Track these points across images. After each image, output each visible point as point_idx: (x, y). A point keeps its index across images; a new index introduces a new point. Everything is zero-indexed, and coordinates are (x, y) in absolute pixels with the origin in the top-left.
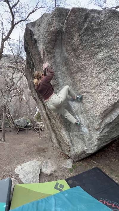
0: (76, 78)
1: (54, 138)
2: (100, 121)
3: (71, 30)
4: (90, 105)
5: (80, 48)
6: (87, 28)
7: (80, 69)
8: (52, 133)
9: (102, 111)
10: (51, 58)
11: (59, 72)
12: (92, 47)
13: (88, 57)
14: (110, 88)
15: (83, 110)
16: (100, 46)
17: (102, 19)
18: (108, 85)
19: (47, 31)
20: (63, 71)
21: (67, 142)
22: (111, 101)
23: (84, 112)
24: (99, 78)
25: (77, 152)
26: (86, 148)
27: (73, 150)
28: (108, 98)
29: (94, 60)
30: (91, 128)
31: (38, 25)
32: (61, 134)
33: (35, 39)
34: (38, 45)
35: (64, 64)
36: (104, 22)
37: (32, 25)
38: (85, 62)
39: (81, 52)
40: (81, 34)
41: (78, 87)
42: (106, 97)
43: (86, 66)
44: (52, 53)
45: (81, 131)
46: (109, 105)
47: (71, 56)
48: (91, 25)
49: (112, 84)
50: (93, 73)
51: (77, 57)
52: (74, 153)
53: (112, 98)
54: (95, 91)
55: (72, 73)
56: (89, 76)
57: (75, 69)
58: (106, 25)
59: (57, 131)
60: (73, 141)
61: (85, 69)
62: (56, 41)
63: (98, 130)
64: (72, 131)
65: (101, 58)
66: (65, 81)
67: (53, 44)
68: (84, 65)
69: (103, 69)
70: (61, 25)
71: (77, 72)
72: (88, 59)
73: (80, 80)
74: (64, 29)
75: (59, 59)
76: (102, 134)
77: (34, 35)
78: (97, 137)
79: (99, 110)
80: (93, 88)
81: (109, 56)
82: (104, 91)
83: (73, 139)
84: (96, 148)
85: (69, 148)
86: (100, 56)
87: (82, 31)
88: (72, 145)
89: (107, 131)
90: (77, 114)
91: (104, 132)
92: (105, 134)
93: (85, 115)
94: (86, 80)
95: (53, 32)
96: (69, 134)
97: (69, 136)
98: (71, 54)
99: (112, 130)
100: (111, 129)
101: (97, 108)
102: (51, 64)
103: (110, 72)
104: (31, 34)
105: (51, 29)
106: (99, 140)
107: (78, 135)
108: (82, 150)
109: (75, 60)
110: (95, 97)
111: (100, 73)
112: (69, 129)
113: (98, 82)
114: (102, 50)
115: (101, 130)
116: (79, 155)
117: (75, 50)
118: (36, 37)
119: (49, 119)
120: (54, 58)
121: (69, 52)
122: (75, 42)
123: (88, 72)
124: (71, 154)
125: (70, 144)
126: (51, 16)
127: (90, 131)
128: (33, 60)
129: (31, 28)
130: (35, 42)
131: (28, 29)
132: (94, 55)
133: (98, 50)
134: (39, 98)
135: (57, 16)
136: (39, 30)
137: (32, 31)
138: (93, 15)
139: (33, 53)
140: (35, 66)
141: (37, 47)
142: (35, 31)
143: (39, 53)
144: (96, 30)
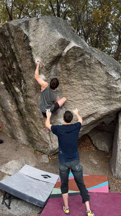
0: (64, 88)
3: (69, 58)
5: (73, 70)
7: (69, 83)
8: (21, 130)
10: (48, 73)
12: (82, 74)
14: (89, 104)
16: (87, 76)
17: (92, 62)
18: (88, 102)
19: (50, 54)
21: (46, 140)
22: (88, 113)
24: (83, 95)
27: (51, 147)
28: (87, 110)
29: (81, 82)
31: (33, 29)
36: (93, 64)
37: (26, 26)
38: (74, 80)
39: (72, 73)
40: (76, 63)
41: (64, 95)
42: (85, 109)
43: (75, 84)
44: (49, 69)
46: (86, 115)
48: (85, 62)
49: (91, 103)
50: (79, 90)
51: (69, 74)
52: (52, 149)
53: (89, 111)
54: (78, 102)
56: (75, 90)
57: (64, 82)
58: (94, 67)
60: (52, 139)
61: (73, 85)
62: (55, 61)
65: (87, 84)
67: (52, 63)
68: (72, 82)
69: (87, 91)
71: (65, 84)
72: (77, 79)
73: (67, 91)
75: (53, 73)
77: (30, 41)
80: (77, 100)
81: (92, 86)
82: (85, 105)
85: (48, 145)
86: (87, 82)
87: (77, 61)
94: (72, 92)
95: (55, 57)
98: (64, 70)
103: (91, 95)
105: (54, 54)
109: (66, 76)
111: (84, 92)
113: (82, 98)
114: (89, 80)
116: (56, 150)
117: (68, 70)
119: (22, 115)
120: (50, 73)
121: (62, 69)
123: (75, 88)
124: (48, 150)
125: (50, 142)
126: (56, 43)
128: (16, 55)
129: (25, 32)
130: (30, 48)
131: (21, 31)
132: (82, 79)
133: (86, 78)
134: (7, 89)
135: (60, 45)
136: (34, 36)
137: (27, 37)
138: (87, 56)
139: (21, 52)
140: (17, 62)
141: (32, 55)
142: (31, 38)
143: (33, 61)
144: (87, 66)
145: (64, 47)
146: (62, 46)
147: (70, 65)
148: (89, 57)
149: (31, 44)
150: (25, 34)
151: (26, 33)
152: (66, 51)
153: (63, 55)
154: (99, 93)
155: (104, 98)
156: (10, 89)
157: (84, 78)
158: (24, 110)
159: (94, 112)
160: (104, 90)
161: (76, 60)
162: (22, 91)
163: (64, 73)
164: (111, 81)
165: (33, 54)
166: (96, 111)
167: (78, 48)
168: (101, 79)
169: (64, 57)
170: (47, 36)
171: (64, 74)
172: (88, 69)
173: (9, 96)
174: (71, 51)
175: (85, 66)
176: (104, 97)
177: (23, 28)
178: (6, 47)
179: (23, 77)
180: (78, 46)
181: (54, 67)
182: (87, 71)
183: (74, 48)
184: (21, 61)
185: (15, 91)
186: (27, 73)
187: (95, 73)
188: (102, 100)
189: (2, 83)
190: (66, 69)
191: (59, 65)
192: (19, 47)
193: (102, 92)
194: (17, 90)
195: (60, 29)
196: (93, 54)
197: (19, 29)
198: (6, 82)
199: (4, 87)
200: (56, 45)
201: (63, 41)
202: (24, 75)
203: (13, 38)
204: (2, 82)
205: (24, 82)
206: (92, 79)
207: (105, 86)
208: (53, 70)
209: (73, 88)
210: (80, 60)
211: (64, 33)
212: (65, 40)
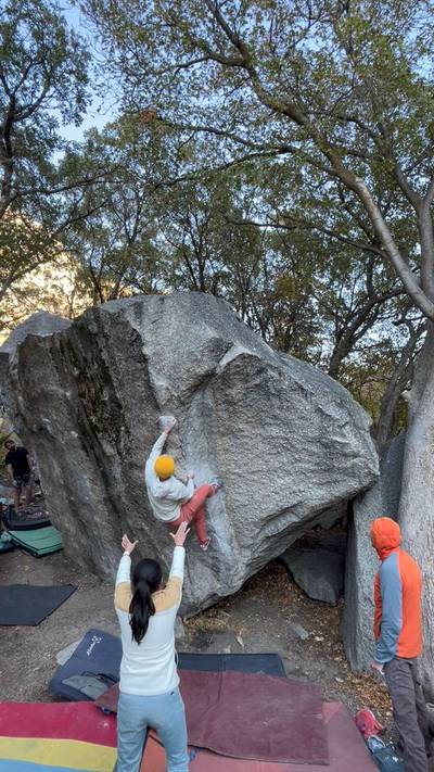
0: (220, 443)
2: (257, 530)
3: (232, 377)
4: (243, 499)
5: (240, 404)
6: (259, 384)
7: (233, 433)
9: (264, 515)
12: (262, 412)
13: (251, 422)
14: (282, 482)
16: (275, 417)
17: (284, 387)
18: (279, 477)
19: (188, 371)
22: (281, 504)
24: (266, 462)
25: (197, 598)
26: (219, 586)
27: (190, 593)
28: (277, 497)
29: (262, 431)
30: (235, 544)
31: (151, 318)
33: (143, 353)
36: (286, 391)
37: (136, 314)
38: (245, 427)
39: (240, 410)
40: (247, 388)
41: (220, 460)
42: (274, 494)
43: (246, 433)
45: (215, 551)
46: (277, 508)
47: (220, 407)
48: (267, 386)
49: (286, 479)
50: (257, 449)
51: (232, 413)
52: (191, 600)
53: (283, 499)
54: (256, 478)
55: (212, 433)
56: (248, 450)
57: (221, 429)
58: (289, 397)
60: (192, 572)
61: (243, 437)
63: (249, 548)
65: (273, 434)
66: (196, 447)
68: (241, 430)
69: (275, 451)
71: (223, 435)
72: (252, 425)
73: (227, 450)
76: (256, 555)
77: (143, 343)
78: (245, 560)
79: (258, 512)
80: (253, 473)
81: (286, 439)
82: (272, 485)
83: (194, 569)
84: (240, 583)
86: (274, 431)
87: (249, 385)
88: (191, 582)
89: (266, 548)
91: (260, 550)
92: (260, 554)
94: (241, 454)
98: (220, 405)
99: (273, 546)
101: (255, 509)
103: (285, 460)
105: (197, 371)
106: (247, 566)
107: (205, 558)
108: (209, 591)
109: (225, 416)
110: (254, 488)
111: (270, 454)
113: (264, 467)
114: (278, 425)
115: (256, 547)
116: (202, 603)
119: (116, 512)
120: (187, 411)
121: (217, 402)
122: (233, 393)
123: (247, 444)
126: (201, 348)
127: (232, 549)
128: (111, 372)
129: (134, 325)
130: (144, 359)
131: (127, 324)
132: (263, 424)
133: (271, 421)
134: (84, 448)
135: (211, 351)
136: (153, 333)
137: (139, 336)
138: (271, 373)
139: (122, 366)
140: (112, 387)
141: (147, 374)
142: (147, 337)
143: (149, 386)
144: (273, 395)
145: (219, 356)
146: (216, 352)
147: (236, 392)
148: (275, 374)
149: (146, 350)
150: (135, 330)
151: (137, 328)
152: (224, 362)
153: (218, 371)
154: (305, 456)
155: (316, 467)
156: (92, 448)
157: (268, 420)
158: (124, 499)
159: (295, 502)
160: (314, 449)
161: (247, 381)
162: (119, 454)
163: (222, 410)
164: (331, 429)
165: (151, 370)
166: (299, 499)
167: (251, 356)
168: (307, 424)
169: (220, 377)
170: (182, 334)
171: (220, 413)
172: (275, 401)
173: (88, 464)
174: (235, 363)
175: (268, 395)
176: (317, 464)
177: (130, 317)
178: (90, 355)
179: (124, 420)
180: (250, 353)
181: (198, 396)
182: (273, 405)
183: (242, 356)
184: (122, 385)
185: (104, 453)
186: (136, 411)
187: (292, 411)
188: (312, 471)
189: (75, 434)
190: (226, 402)
191: (208, 393)
192: (118, 355)
193: (312, 454)
194: (109, 450)
195: (210, 317)
196: (285, 369)
197: (121, 320)
198: (83, 433)
199: (78, 443)
200: (202, 351)
201: (217, 342)
202: (128, 416)
203: (106, 337)
204: (73, 433)
205: (127, 432)
206: (287, 424)
207: (317, 441)
208: (194, 404)
209: (242, 444)
210: (257, 381)
211: (219, 327)
212: (221, 340)
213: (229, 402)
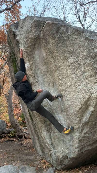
0: (55, 76)
1: (37, 144)
2: (78, 119)
3: (47, 38)
4: (68, 103)
5: (55, 51)
6: (59, 37)
7: (58, 69)
8: (36, 137)
9: (78, 109)
10: (30, 59)
11: (39, 71)
12: (64, 52)
13: (62, 60)
14: (80, 88)
15: (63, 109)
16: (70, 52)
17: (69, 34)
19: (27, 38)
20: (43, 69)
21: (47, 144)
22: (82, 100)
23: (64, 110)
24: (72, 79)
25: (58, 157)
26: (68, 152)
27: (54, 154)
28: (80, 97)
29: (67, 63)
31: (21, 26)
32: (42, 135)
33: (17, 40)
34: (19, 45)
35: (44, 63)
36: (70, 35)
37: (16, 26)
38: (61, 63)
39: (57, 55)
40: (55, 41)
41: (58, 85)
42: (78, 96)
43: (62, 67)
44: (31, 55)
46: (81, 103)
47: (49, 57)
48: (62, 36)
49: (82, 85)
50: (68, 73)
51: (54, 58)
52: (55, 158)
53: (82, 97)
54: (71, 89)
55: (51, 72)
56: (65, 75)
57: (54, 68)
58: (72, 38)
59: (39, 133)
60: (54, 143)
61: (62, 69)
62: (35, 45)
63: (78, 130)
64: (53, 132)
65: (71, 62)
66: (45, 79)
67: (32, 47)
68: (60, 66)
69: (74, 71)
70: (39, 33)
71: (55, 71)
72: (63, 61)
73: (59, 79)
74: (41, 36)
75: (39, 60)
76: (83, 135)
77: (16, 36)
79: (75, 108)
80: (69, 87)
81: (76, 62)
82: (77, 91)
83: (55, 141)
84: (77, 150)
85: (50, 151)
86: (71, 60)
87: (56, 39)
88: (53, 147)
89: (88, 131)
90: (56, 113)
91: (84, 132)
92: (85, 135)
93: (65, 113)
94: (63, 79)
95: (32, 39)
96: (50, 135)
97: (50, 138)
98: (49, 55)
99: (92, 131)
100: (91, 129)
101: (74, 106)
102: (30, 64)
103: (79, 74)
104: (13, 34)
105: (30, 37)
107: (59, 136)
108: (63, 154)
109: (52, 61)
110: (71, 95)
111: (73, 74)
112: (49, 129)
113: (72, 82)
114: (72, 56)
115: (81, 130)
118: (18, 38)
119: (32, 119)
120: (33, 59)
121: (47, 54)
122: (51, 46)
123: (64, 72)
124: (53, 160)
125: (51, 146)
126: (31, 26)
130: (17, 42)
132: (67, 59)
133: (69, 55)
135: (35, 26)
136: (21, 31)
138: (62, 29)
141: (19, 47)
142: (18, 33)
144: (66, 40)
145: (40, 28)
146: (38, 27)
148: (65, 29)
151: (15, 31)
154: (86, 68)
155: (92, 73)
159: (87, 97)
160: (88, 62)
161: (54, 38)
166: (88, 94)
167: (52, 23)
168: (82, 49)
169: (43, 39)
172: (67, 43)
175: (64, 41)
177: (13, 27)
182: (67, 46)
187: (75, 45)
191: (43, 51)
200: (31, 27)
201: (38, 22)
207: (88, 56)
212: (39, 21)
213: (51, 53)
